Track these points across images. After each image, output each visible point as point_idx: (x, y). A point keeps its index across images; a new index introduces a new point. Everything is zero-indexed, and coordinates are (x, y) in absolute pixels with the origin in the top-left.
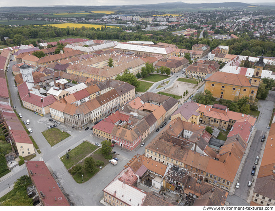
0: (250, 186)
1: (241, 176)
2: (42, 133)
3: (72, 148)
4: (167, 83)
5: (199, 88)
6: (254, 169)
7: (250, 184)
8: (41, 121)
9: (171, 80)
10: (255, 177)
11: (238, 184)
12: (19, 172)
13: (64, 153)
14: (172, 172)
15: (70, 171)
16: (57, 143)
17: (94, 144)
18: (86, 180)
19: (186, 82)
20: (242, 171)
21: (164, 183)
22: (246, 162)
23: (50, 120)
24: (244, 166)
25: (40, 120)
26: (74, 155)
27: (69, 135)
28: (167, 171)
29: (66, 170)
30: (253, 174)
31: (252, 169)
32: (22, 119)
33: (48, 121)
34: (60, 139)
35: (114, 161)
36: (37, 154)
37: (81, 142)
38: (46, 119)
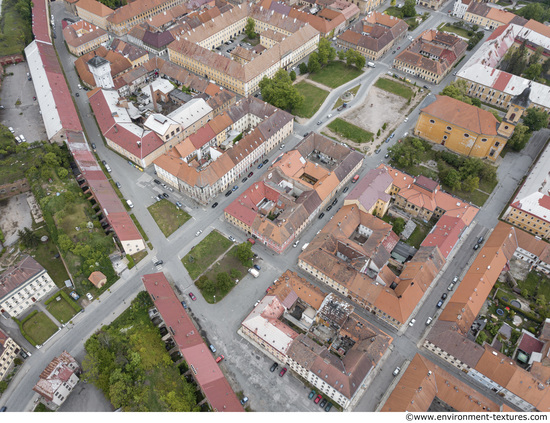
0: (427, 325)
1: (421, 308)
2: (148, 208)
3: (195, 242)
4: (354, 91)
5: (411, 110)
6: (443, 299)
7: (428, 322)
8: (141, 183)
9: (363, 83)
10: (440, 311)
11: (413, 321)
12: (130, 281)
13: (185, 251)
14: (327, 308)
15: (196, 284)
16: (173, 231)
17: (227, 236)
18: (218, 299)
19: (390, 91)
20: (426, 300)
21: (317, 319)
22: (437, 285)
23: (155, 181)
24: (432, 292)
25: (140, 180)
26: (199, 256)
27: (188, 217)
28: (322, 306)
29: (191, 281)
30: (439, 307)
31: (440, 298)
32: (111, 174)
33: (153, 184)
34: (176, 223)
35: (254, 271)
36: (148, 250)
37: (207, 232)
38: (149, 179)
